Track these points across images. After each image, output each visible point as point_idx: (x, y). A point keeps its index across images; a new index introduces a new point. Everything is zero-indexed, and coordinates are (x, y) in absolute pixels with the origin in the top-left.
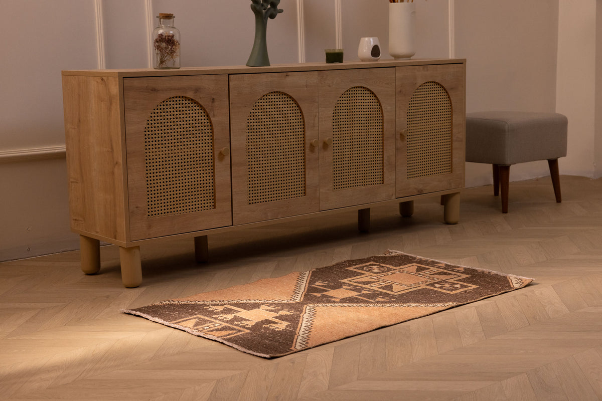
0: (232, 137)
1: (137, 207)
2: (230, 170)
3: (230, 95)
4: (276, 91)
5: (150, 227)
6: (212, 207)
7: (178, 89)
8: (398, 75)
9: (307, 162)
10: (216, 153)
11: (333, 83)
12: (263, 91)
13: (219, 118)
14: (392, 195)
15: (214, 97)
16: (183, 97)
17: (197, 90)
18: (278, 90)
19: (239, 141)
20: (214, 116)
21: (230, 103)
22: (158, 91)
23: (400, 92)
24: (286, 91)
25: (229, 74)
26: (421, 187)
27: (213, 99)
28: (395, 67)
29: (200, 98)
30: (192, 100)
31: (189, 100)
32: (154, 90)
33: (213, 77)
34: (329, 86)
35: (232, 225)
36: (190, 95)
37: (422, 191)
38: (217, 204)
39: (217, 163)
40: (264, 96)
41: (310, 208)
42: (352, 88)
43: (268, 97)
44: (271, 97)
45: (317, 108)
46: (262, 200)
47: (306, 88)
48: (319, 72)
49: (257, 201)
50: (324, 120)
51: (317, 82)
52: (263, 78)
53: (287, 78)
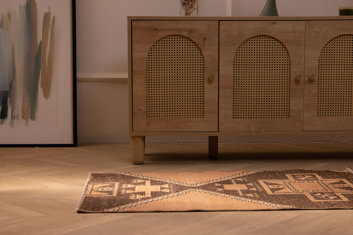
0: (220, 67)
1: (139, 109)
3: (220, 35)
4: (263, 34)
5: (148, 124)
6: (202, 116)
7: (176, 30)
9: (291, 91)
10: (206, 77)
11: (321, 30)
12: (251, 34)
13: (209, 52)
15: (206, 37)
16: (180, 36)
17: (191, 31)
19: (227, 70)
20: (205, 50)
21: (220, 42)
22: (159, 30)
24: (272, 35)
25: (219, 21)
27: (205, 38)
29: (194, 37)
30: (188, 38)
31: (185, 38)
32: (156, 29)
33: (205, 22)
34: (317, 33)
35: (218, 131)
36: (185, 34)
38: (205, 115)
39: (206, 85)
40: (252, 38)
41: (293, 128)
42: (343, 35)
43: (256, 39)
44: (259, 39)
45: (303, 50)
46: (245, 117)
47: (293, 34)
48: (306, 21)
49: (240, 116)
50: (310, 59)
51: (305, 29)
52: (251, 24)
53: (274, 25)
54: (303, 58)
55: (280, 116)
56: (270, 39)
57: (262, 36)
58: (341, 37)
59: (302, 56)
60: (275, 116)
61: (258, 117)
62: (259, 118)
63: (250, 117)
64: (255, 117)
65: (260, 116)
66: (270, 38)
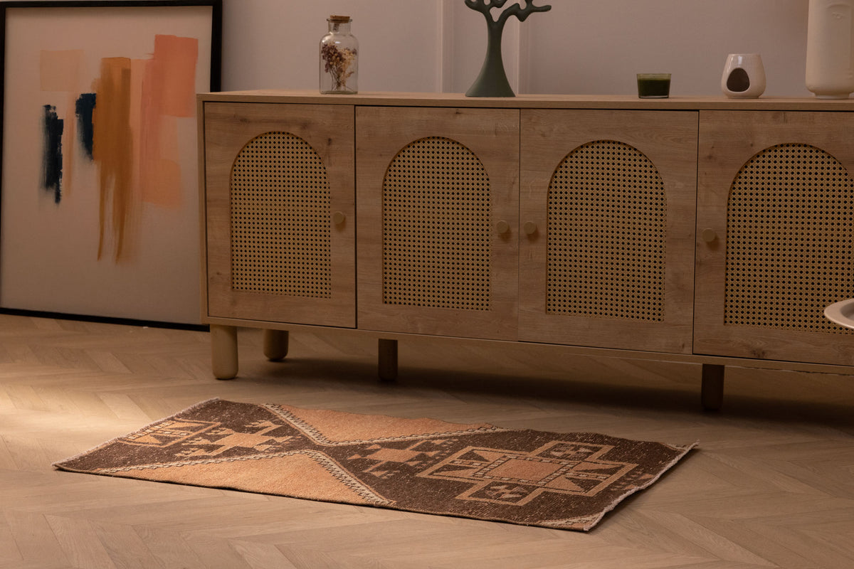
0: (357, 198)
1: (218, 274)
2: (354, 245)
3: (357, 135)
4: (436, 135)
5: (234, 303)
6: (324, 295)
7: (278, 122)
8: (704, 125)
12: (414, 134)
13: (338, 168)
14: (683, 346)
15: (332, 137)
16: (284, 133)
17: (305, 125)
18: (441, 135)
19: (370, 205)
20: (330, 165)
21: (357, 147)
22: (250, 122)
23: (710, 157)
24: (454, 136)
25: (355, 106)
26: (759, 344)
27: (330, 140)
28: (698, 110)
29: (310, 137)
30: (297, 138)
31: (293, 138)
32: (244, 121)
33: (330, 108)
36: (295, 130)
37: (763, 353)
38: (333, 292)
39: (334, 233)
40: (419, 142)
41: (498, 332)
42: (598, 142)
43: (426, 145)
44: (432, 145)
45: (516, 170)
46: (408, 302)
47: (494, 136)
48: (522, 111)
49: (398, 301)
50: (531, 191)
51: (518, 127)
52: (414, 115)
53: (458, 116)
54: (516, 187)
55: (475, 306)
56: (454, 145)
57: (438, 138)
58: (595, 146)
59: (513, 183)
60: (465, 306)
61: (432, 304)
62: (434, 306)
63: (417, 302)
64: (426, 303)
65: (436, 304)
66: (453, 143)
